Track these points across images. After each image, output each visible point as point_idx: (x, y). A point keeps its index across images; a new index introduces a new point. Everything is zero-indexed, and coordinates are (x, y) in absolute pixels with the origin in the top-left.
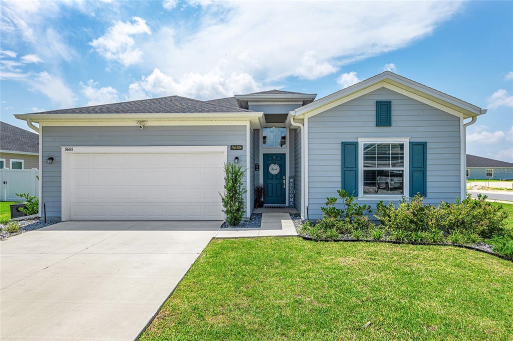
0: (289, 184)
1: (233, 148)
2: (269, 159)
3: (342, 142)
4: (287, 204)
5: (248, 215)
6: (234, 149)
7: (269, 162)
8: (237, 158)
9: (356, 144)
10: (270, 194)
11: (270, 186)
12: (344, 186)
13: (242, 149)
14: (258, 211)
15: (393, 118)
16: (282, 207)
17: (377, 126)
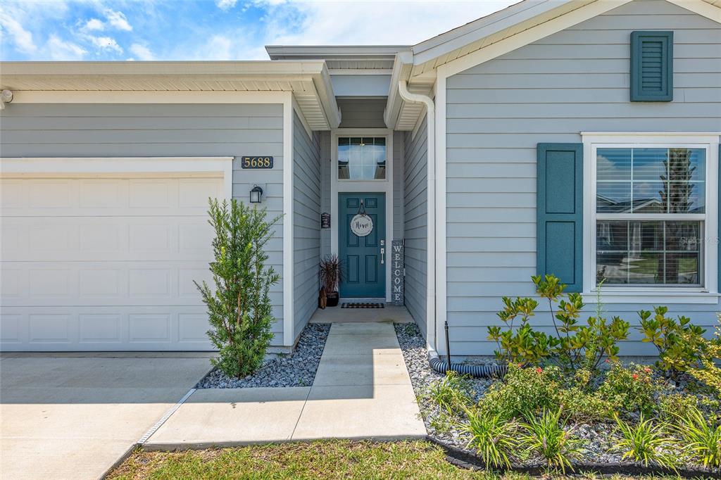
0: (393, 256)
1: (249, 163)
2: (351, 203)
3: (539, 145)
4: (388, 299)
5: (289, 339)
6: (250, 167)
7: (350, 211)
8: (258, 190)
9: (575, 151)
10: (353, 277)
11: (353, 262)
12: (544, 264)
13: (271, 166)
14: (323, 317)
15: (678, 81)
16: (377, 306)
17: (632, 100)
